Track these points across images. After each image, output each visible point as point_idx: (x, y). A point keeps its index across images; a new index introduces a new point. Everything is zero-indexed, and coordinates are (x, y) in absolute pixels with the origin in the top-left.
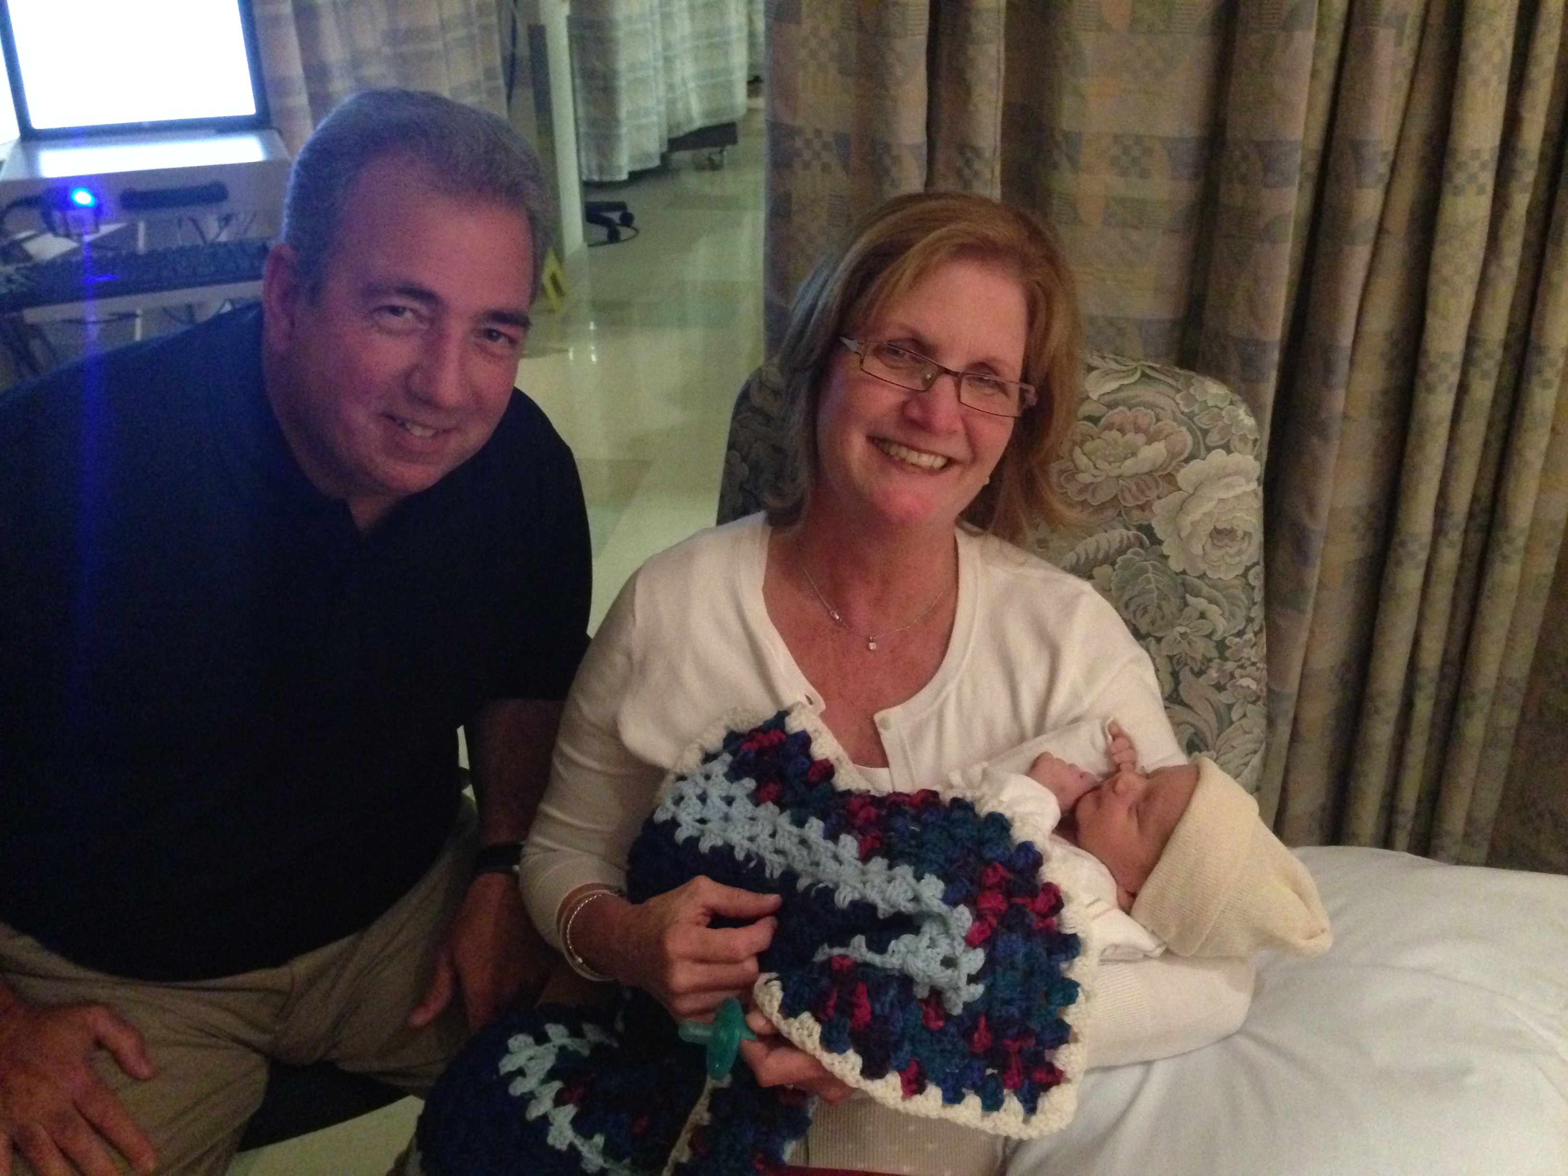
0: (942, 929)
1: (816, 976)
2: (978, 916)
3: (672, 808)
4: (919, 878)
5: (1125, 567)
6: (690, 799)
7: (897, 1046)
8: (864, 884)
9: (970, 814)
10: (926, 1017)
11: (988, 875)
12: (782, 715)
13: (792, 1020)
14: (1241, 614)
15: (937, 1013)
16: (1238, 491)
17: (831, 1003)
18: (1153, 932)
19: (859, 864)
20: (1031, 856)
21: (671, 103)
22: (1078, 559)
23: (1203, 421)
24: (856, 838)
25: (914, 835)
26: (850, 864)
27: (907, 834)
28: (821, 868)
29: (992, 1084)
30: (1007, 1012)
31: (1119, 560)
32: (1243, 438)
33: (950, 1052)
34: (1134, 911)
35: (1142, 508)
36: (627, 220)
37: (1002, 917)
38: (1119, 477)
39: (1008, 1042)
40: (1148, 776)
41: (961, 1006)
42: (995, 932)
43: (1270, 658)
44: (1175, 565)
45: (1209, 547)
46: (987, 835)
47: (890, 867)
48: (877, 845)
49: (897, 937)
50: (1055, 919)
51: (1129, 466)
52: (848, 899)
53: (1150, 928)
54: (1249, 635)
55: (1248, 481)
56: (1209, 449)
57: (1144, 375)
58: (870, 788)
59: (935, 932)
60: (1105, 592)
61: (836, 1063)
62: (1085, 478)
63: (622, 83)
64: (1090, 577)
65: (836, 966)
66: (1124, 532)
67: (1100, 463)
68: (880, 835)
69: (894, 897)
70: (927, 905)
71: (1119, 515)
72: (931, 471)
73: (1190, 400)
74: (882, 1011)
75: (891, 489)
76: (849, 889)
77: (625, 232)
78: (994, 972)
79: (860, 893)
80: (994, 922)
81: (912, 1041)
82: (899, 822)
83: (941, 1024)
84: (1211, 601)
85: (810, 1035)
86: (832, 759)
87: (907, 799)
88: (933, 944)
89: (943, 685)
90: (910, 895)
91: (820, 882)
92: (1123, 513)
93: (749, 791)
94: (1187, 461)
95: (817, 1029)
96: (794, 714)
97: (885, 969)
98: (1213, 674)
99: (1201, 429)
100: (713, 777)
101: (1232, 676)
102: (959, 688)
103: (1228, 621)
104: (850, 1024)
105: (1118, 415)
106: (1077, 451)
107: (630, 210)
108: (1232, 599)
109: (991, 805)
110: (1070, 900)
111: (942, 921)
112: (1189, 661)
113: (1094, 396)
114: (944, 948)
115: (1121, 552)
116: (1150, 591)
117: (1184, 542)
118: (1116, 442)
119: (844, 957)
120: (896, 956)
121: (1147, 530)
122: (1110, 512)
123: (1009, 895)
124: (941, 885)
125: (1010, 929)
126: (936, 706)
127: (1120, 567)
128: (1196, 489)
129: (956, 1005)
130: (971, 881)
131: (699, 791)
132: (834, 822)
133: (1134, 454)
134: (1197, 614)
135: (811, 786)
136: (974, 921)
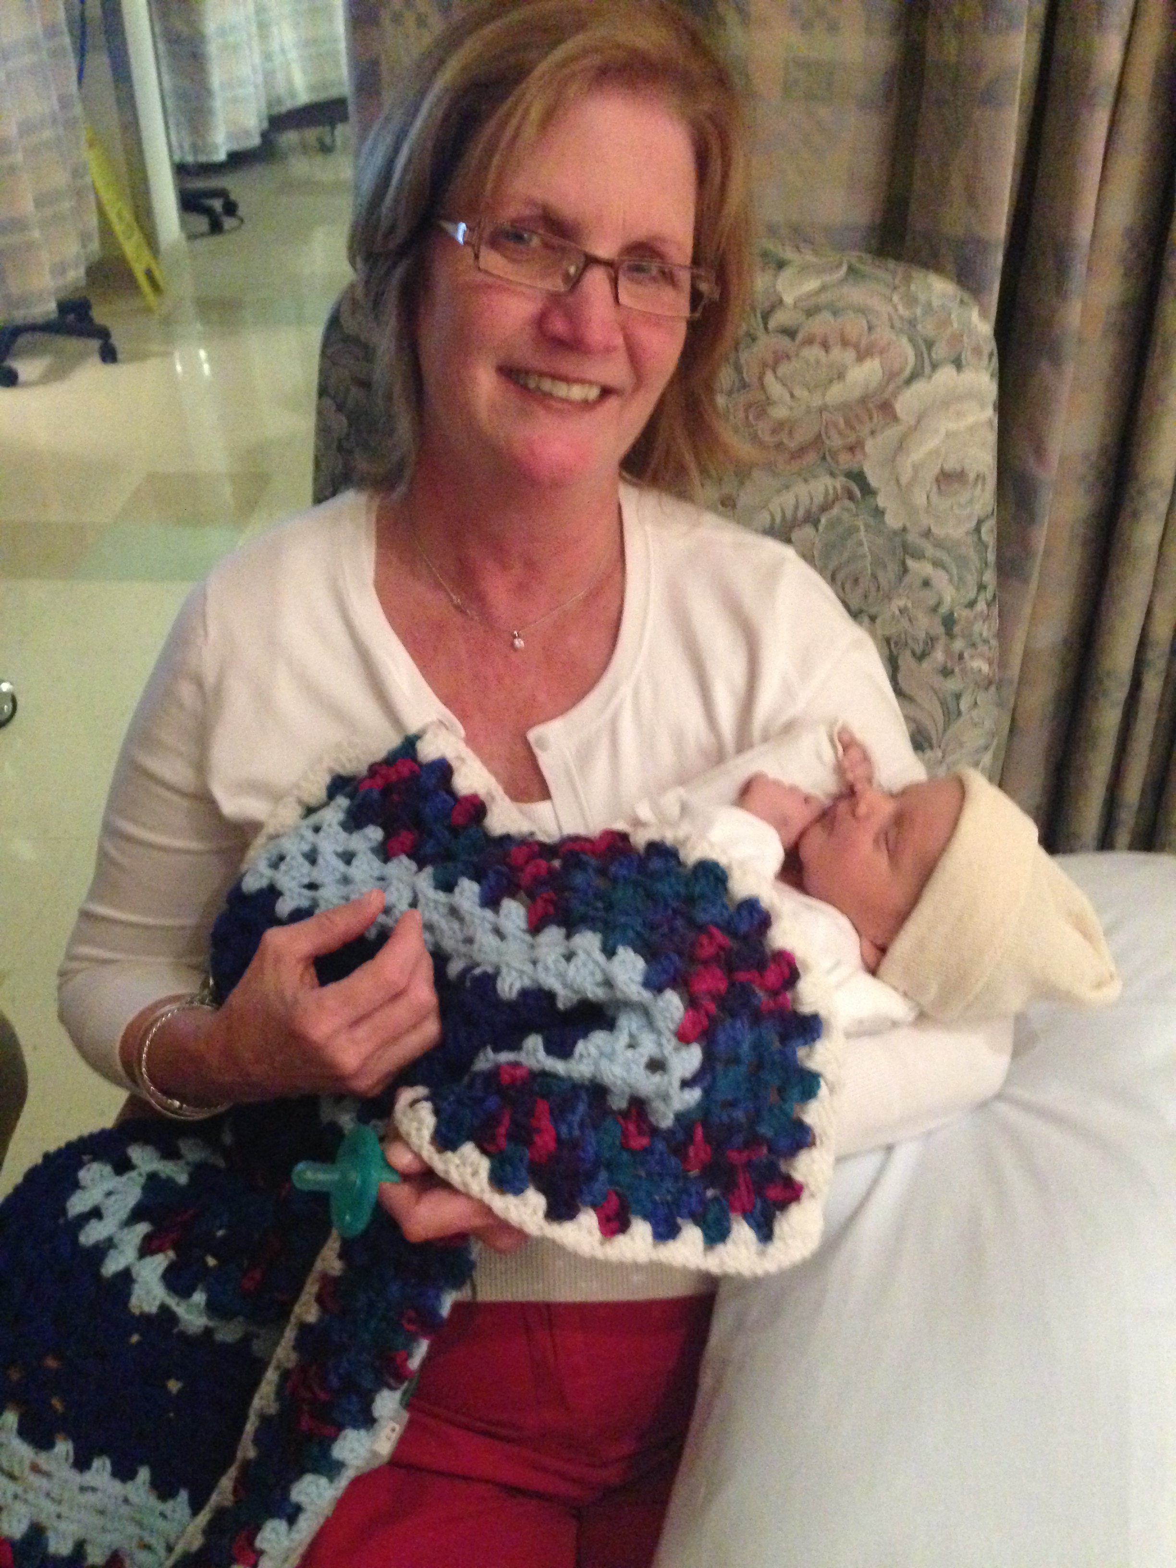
0: (643, 1021)
1: (480, 1094)
2: (692, 1003)
3: (268, 872)
4: (609, 952)
5: (833, 524)
6: (293, 858)
7: (591, 1177)
8: (534, 963)
9: (673, 863)
10: (625, 1134)
11: (702, 945)
12: (410, 744)
13: (449, 1154)
14: (971, 580)
15: (638, 1127)
16: (971, 420)
17: (502, 1130)
18: (905, 995)
19: (528, 938)
20: (756, 915)
21: (269, 76)
22: (773, 519)
23: (927, 328)
24: (522, 903)
25: (598, 896)
26: (515, 937)
27: (590, 892)
28: (476, 946)
29: (714, 1210)
30: (729, 1116)
31: (823, 520)
32: (977, 351)
33: (660, 1175)
34: (882, 969)
35: (851, 449)
36: (231, 208)
37: (720, 1000)
38: (821, 410)
39: (734, 1155)
40: (892, 796)
41: (672, 1116)
42: (712, 1019)
43: (1003, 635)
44: (893, 521)
45: (935, 498)
46: (697, 890)
47: (569, 936)
48: (551, 909)
49: (585, 1035)
50: (789, 995)
51: (836, 393)
52: (517, 986)
53: (901, 989)
54: (981, 606)
55: (983, 406)
56: (935, 367)
57: (851, 270)
58: (534, 828)
59: (634, 1026)
60: (807, 557)
61: (512, 1208)
62: (779, 412)
63: (213, 49)
64: (788, 541)
65: (506, 1078)
66: (827, 480)
67: (799, 392)
68: (555, 898)
69: (579, 980)
70: (622, 992)
71: (824, 458)
72: (587, 405)
73: (911, 300)
74: (570, 1133)
75: (535, 437)
76: (514, 973)
77: (228, 223)
78: (713, 1069)
79: (531, 978)
80: (713, 1008)
81: (609, 1166)
82: (579, 879)
83: (645, 1141)
84: (937, 564)
85: (475, 1174)
86: (482, 793)
87: (588, 846)
88: (632, 1045)
89: (614, 690)
90: (599, 977)
91: (478, 965)
92: (828, 457)
93: (374, 844)
94: (909, 381)
95: (484, 1165)
96: (428, 737)
97: (570, 1078)
98: (939, 655)
99: (925, 341)
100: (325, 827)
101: (961, 657)
102: (636, 692)
103: (958, 589)
104: (527, 1154)
105: (821, 324)
106: (769, 378)
107: (233, 197)
108: (962, 561)
109: (699, 848)
110: (806, 967)
111: (645, 1012)
112: (910, 641)
113: (788, 299)
114: (648, 1047)
115: (825, 508)
116: (864, 556)
117: (903, 492)
118: (818, 362)
119: (516, 1065)
120: (585, 1061)
121: (858, 477)
122: (811, 457)
123: (730, 970)
124: (640, 964)
125: (734, 1015)
126: (607, 715)
127: (826, 527)
128: (918, 422)
129: (664, 1115)
130: (680, 954)
131: (306, 848)
132: (492, 883)
133: (841, 376)
134: (919, 582)
135: (455, 831)
136: (686, 1009)
